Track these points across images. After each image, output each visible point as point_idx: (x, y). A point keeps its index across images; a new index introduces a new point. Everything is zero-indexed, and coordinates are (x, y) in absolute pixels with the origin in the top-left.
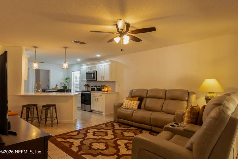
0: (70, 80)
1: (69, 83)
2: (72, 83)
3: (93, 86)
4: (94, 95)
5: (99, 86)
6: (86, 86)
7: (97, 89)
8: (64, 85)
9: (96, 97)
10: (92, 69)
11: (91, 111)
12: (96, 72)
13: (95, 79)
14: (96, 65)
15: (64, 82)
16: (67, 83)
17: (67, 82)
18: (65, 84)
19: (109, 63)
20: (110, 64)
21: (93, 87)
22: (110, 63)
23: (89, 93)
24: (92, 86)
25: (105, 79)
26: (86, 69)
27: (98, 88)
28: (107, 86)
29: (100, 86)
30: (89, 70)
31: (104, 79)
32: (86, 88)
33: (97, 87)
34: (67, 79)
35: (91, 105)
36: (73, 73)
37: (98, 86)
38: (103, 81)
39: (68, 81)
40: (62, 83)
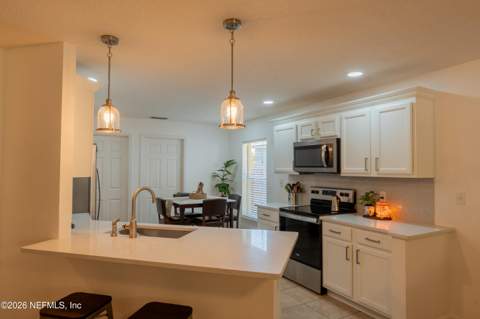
0: (236, 168)
1: (234, 176)
2: (244, 177)
3: (317, 192)
4: (339, 233)
5: (347, 195)
6: (291, 188)
7: (341, 204)
8: (220, 182)
9: (346, 244)
10: (318, 129)
11: (324, 292)
12: (339, 141)
13: (335, 169)
14: (336, 117)
15: (221, 174)
16: (229, 177)
17: (230, 173)
18: (223, 179)
19: (406, 102)
20: (412, 104)
21: (320, 197)
22: (413, 100)
23: (313, 220)
24: (313, 192)
25: (382, 169)
26: (294, 131)
27: (344, 199)
28: (383, 194)
29: (351, 193)
30: (306, 136)
31: (377, 170)
32: (292, 196)
33: (338, 198)
34: (228, 164)
35: (320, 268)
36: (245, 146)
37: (342, 194)
38: (374, 174)
39: (231, 169)
40: (215, 176)
